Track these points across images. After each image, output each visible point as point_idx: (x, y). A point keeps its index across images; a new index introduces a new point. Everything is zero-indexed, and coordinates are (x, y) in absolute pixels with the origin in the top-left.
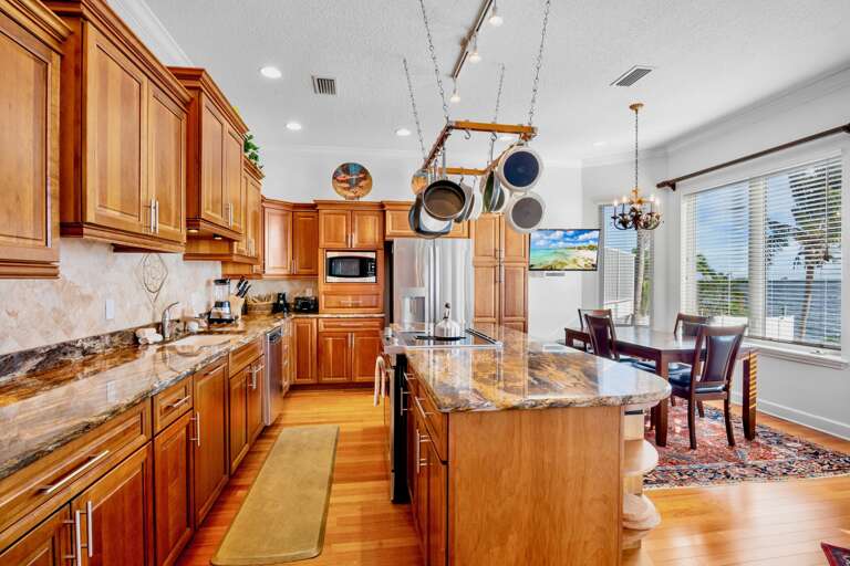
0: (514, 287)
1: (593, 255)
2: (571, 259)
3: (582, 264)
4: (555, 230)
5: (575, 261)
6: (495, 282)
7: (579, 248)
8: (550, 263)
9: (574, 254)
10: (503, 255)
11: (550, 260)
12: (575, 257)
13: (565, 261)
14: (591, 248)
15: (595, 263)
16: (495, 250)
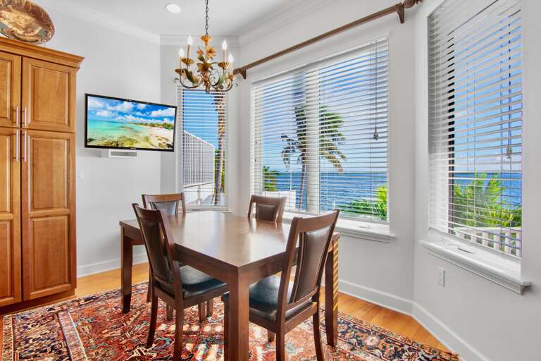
0: (50, 168)
1: (169, 134)
2: (141, 135)
3: (155, 143)
4: (123, 100)
5: (147, 139)
6: (12, 159)
7: (153, 125)
8: (116, 139)
9: (146, 131)
10: (27, 120)
11: (115, 135)
12: (147, 134)
13: (135, 138)
14: (166, 126)
15: (170, 143)
16: (12, 110)
